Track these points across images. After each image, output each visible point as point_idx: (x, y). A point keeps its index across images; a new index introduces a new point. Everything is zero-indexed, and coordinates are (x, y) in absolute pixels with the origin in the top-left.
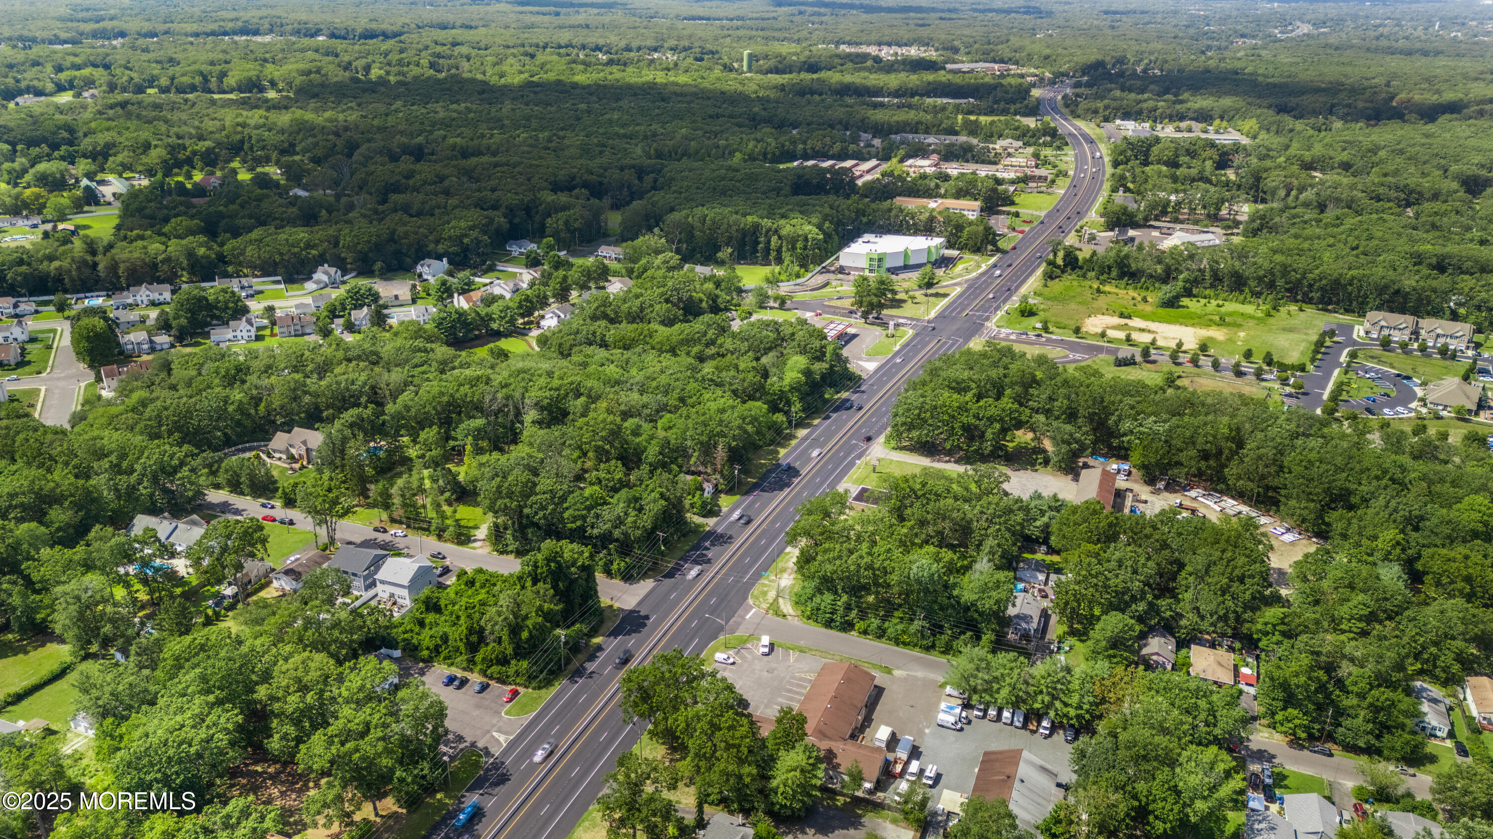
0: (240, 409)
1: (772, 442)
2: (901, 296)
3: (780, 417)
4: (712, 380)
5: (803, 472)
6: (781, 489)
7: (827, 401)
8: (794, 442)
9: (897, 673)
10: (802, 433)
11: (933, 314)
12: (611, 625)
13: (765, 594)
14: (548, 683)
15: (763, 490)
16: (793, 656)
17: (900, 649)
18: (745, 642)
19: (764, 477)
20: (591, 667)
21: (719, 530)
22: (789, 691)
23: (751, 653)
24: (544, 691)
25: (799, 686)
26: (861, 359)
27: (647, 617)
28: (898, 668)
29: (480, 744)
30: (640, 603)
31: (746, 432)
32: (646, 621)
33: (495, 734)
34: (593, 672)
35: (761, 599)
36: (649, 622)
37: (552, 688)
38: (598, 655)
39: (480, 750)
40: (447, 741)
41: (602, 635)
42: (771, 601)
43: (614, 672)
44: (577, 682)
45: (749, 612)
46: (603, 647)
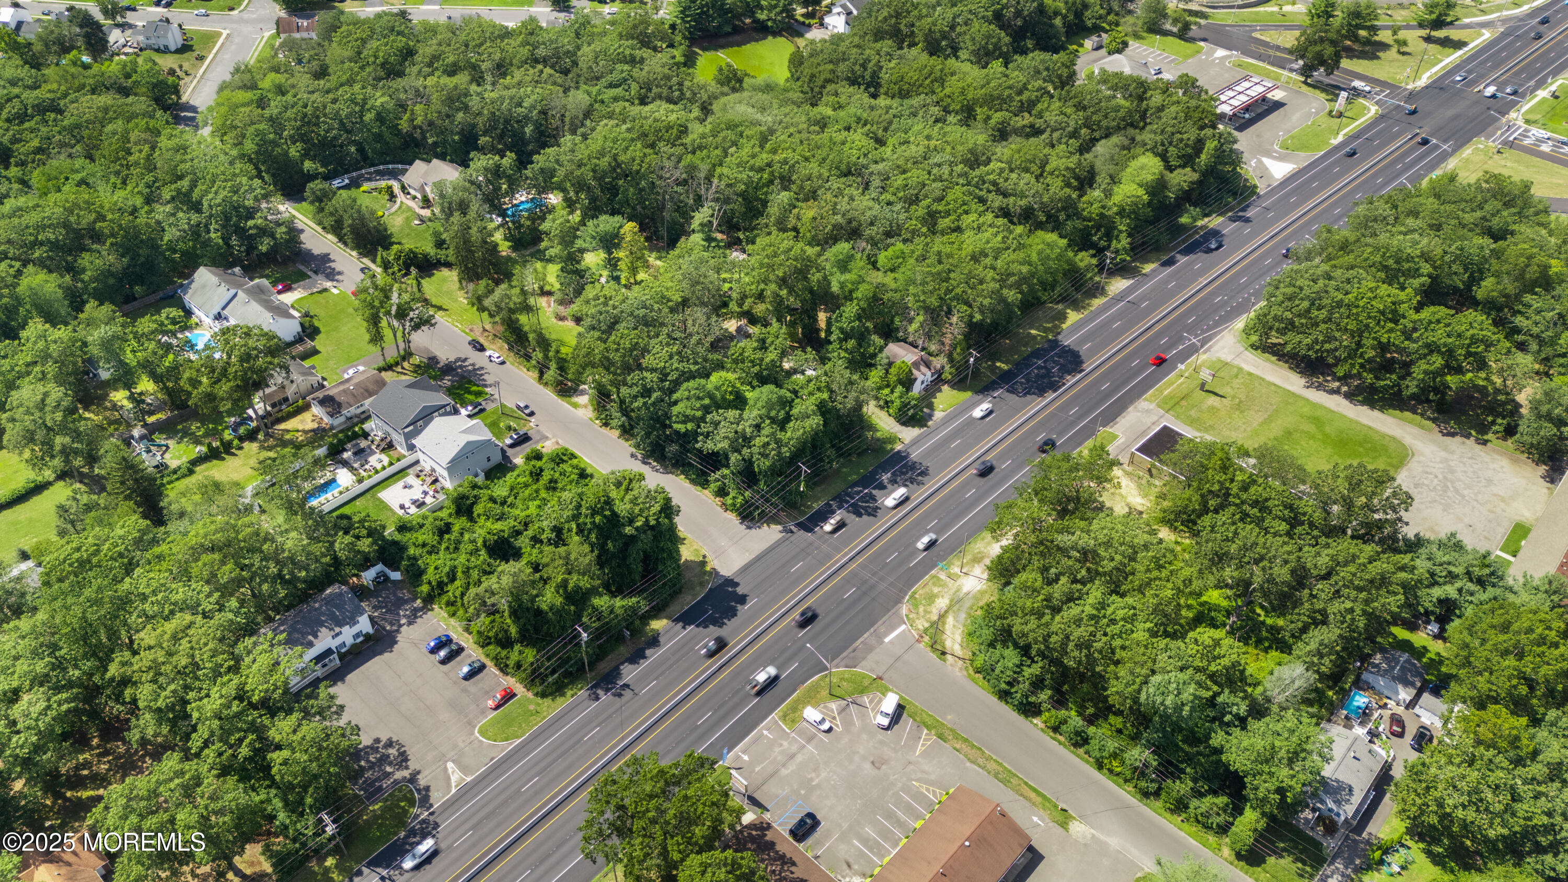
0: (380, 118)
1: (1063, 299)
2: (1384, 36)
3: (1084, 259)
4: (994, 183)
5: (1088, 367)
6: (1041, 392)
7: (1184, 228)
8: (1097, 302)
9: (1077, 828)
10: (1118, 285)
11: (1424, 80)
12: (687, 601)
13: (931, 598)
14: (557, 690)
15: (1012, 391)
16: (926, 739)
17: (1101, 778)
18: (863, 690)
19: (1022, 365)
20: (629, 673)
21: (914, 455)
22: (890, 816)
23: (864, 717)
24: (548, 701)
25: (909, 809)
26: (1268, 154)
27: (742, 599)
28: (1083, 818)
29: (422, 781)
30: (745, 569)
31: (1003, 300)
32: (739, 607)
33: (450, 765)
34: (626, 686)
35: (921, 609)
36: (743, 610)
37: (560, 700)
38: (648, 652)
39: (419, 791)
40: (384, 759)
41: (668, 618)
42: (935, 618)
43: (656, 695)
44: (597, 699)
45: (893, 628)
46: (661, 639)
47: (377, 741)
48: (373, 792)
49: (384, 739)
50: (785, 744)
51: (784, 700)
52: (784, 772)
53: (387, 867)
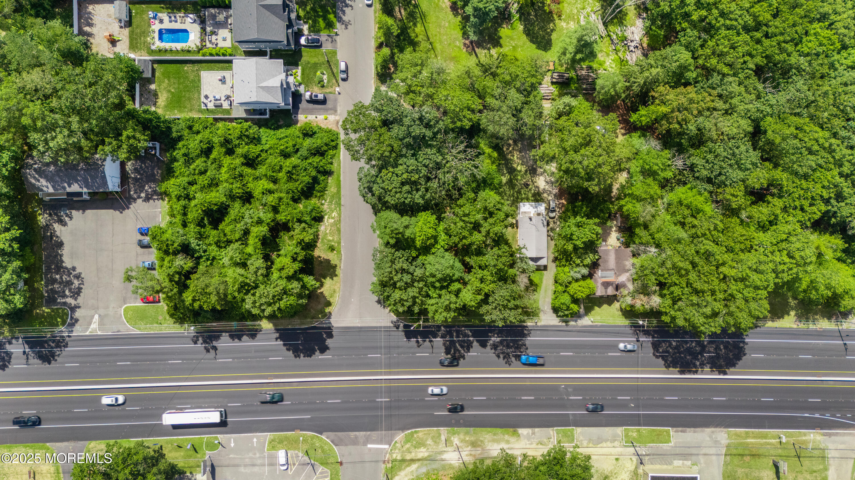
6: (672, 364)
12: (296, 323)
13: (421, 444)
14: (181, 319)
20: (224, 342)
21: (531, 339)
23: (308, 477)
24: (171, 321)
27: (324, 349)
29: (78, 314)
30: (347, 330)
32: (317, 353)
33: (96, 317)
34: (215, 348)
35: (408, 446)
36: (318, 356)
37: (177, 325)
38: (245, 338)
39: (72, 318)
40: (69, 283)
41: (274, 325)
42: (408, 457)
43: (226, 369)
44: (195, 343)
45: (381, 443)
46: (258, 336)
47: (74, 269)
48: (51, 301)
49: (78, 271)
50: (258, 455)
51: (282, 431)
52: (242, 469)
53: (30, 348)
